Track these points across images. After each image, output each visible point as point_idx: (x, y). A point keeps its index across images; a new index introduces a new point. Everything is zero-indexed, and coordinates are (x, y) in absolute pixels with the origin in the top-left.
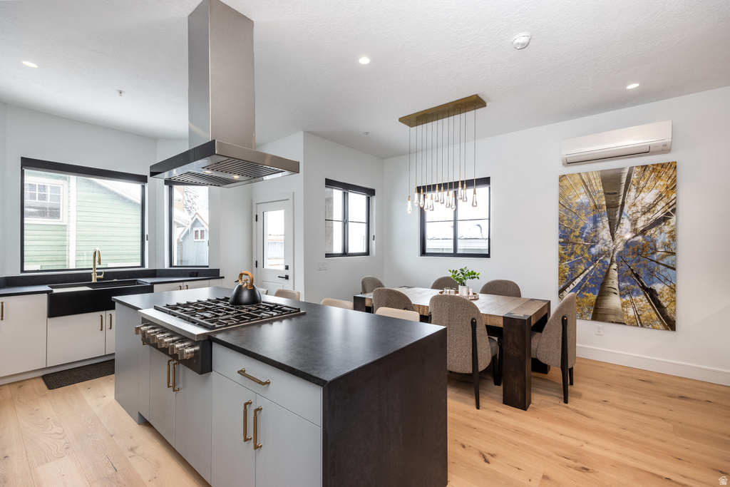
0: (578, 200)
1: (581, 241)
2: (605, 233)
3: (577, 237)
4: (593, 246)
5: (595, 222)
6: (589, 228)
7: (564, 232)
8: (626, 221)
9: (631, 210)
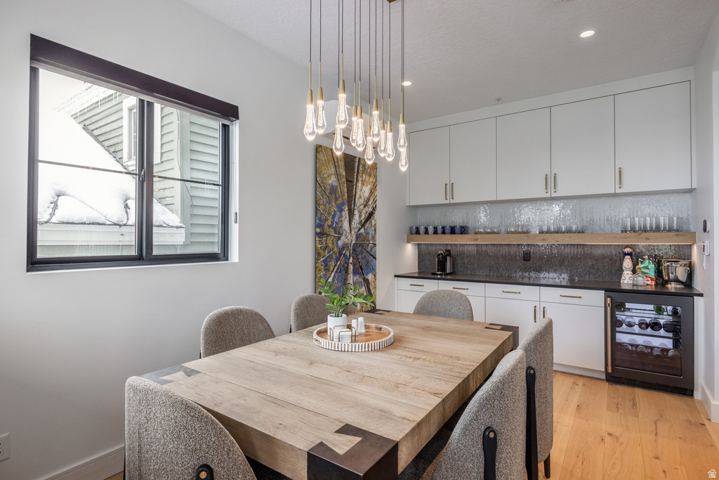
0: (330, 182)
1: (332, 232)
2: (346, 224)
3: (329, 226)
4: (339, 238)
5: (341, 211)
6: (337, 217)
7: (320, 219)
8: (356, 213)
9: (359, 202)
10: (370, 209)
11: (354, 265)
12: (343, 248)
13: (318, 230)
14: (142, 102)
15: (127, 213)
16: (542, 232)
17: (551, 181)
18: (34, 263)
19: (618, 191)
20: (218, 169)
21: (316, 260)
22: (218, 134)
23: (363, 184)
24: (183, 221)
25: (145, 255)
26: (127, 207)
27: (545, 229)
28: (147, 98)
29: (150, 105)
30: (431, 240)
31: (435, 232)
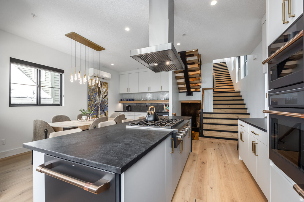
0: (92, 88)
1: (93, 100)
2: (98, 98)
3: (92, 99)
4: (95, 101)
5: (96, 95)
6: (95, 96)
7: (89, 97)
8: (101, 95)
9: (102, 92)
10: (106, 94)
11: (100, 108)
12: (97, 104)
13: (89, 99)
14: (37, 70)
15: (34, 95)
16: (149, 100)
17: (149, 88)
18: (11, 105)
19: (161, 91)
20: (59, 85)
21: (88, 107)
22: (59, 77)
23: (103, 88)
24: (52, 97)
25: (38, 104)
26: (34, 93)
27: (150, 99)
28: (39, 69)
29: (40, 71)
30: (125, 102)
31: (126, 100)
